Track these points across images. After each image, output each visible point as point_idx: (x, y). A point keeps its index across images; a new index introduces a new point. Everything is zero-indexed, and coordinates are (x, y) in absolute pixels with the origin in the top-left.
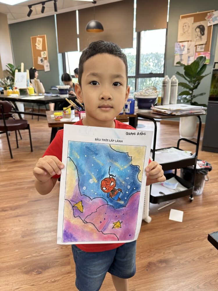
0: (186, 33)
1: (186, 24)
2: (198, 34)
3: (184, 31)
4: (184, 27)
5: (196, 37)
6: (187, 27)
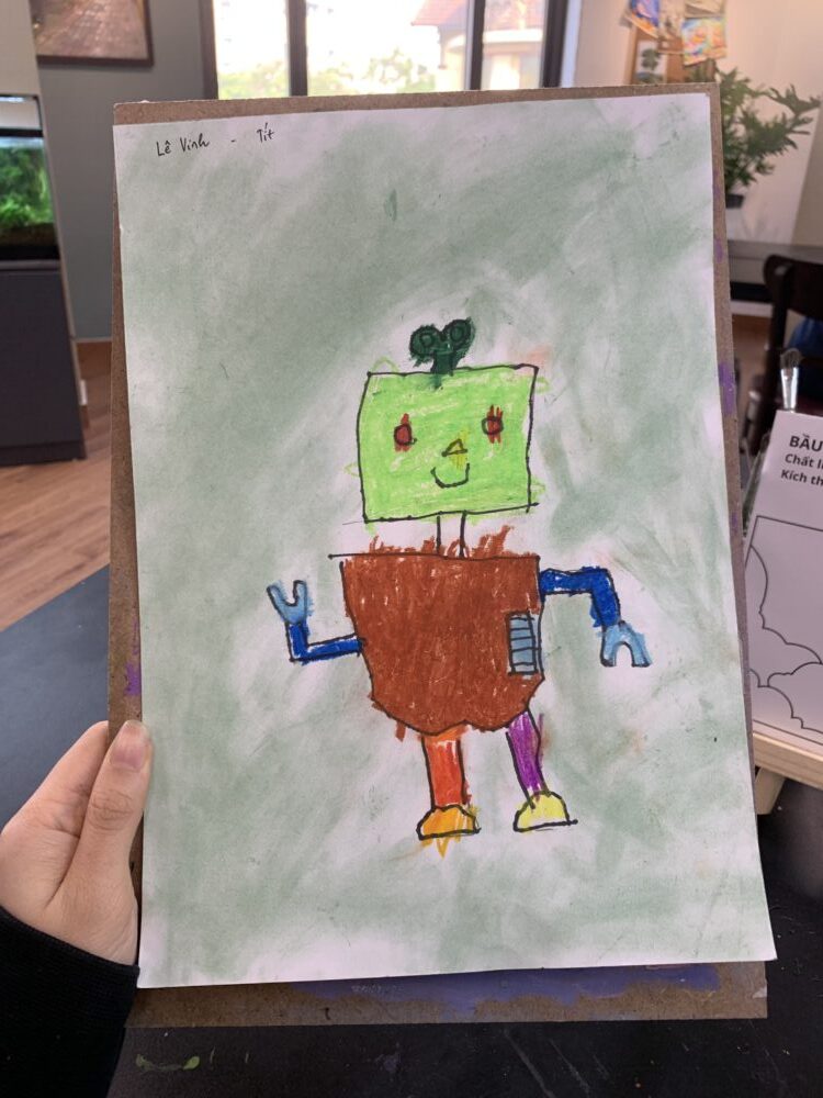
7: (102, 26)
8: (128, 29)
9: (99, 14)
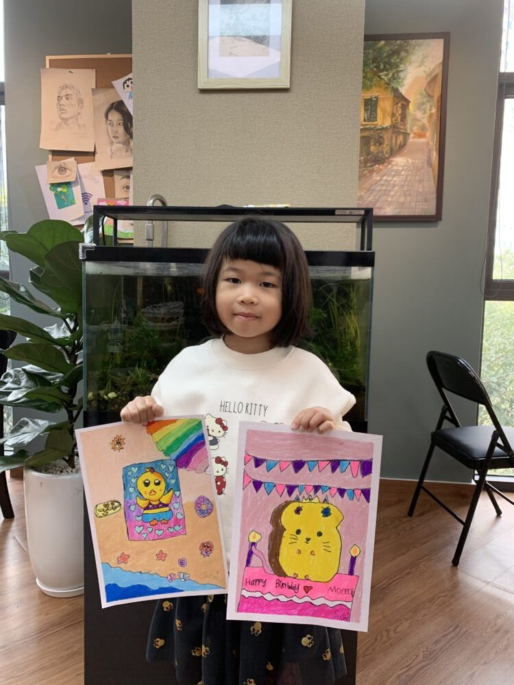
0: (70, 121)
1: (69, 92)
2: (117, 132)
3: (63, 116)
4: (64, 101)
5: (112, 143)
6: (74, 101)
7: (396, 188)
8: (420, 190)
9: (395, 179)
